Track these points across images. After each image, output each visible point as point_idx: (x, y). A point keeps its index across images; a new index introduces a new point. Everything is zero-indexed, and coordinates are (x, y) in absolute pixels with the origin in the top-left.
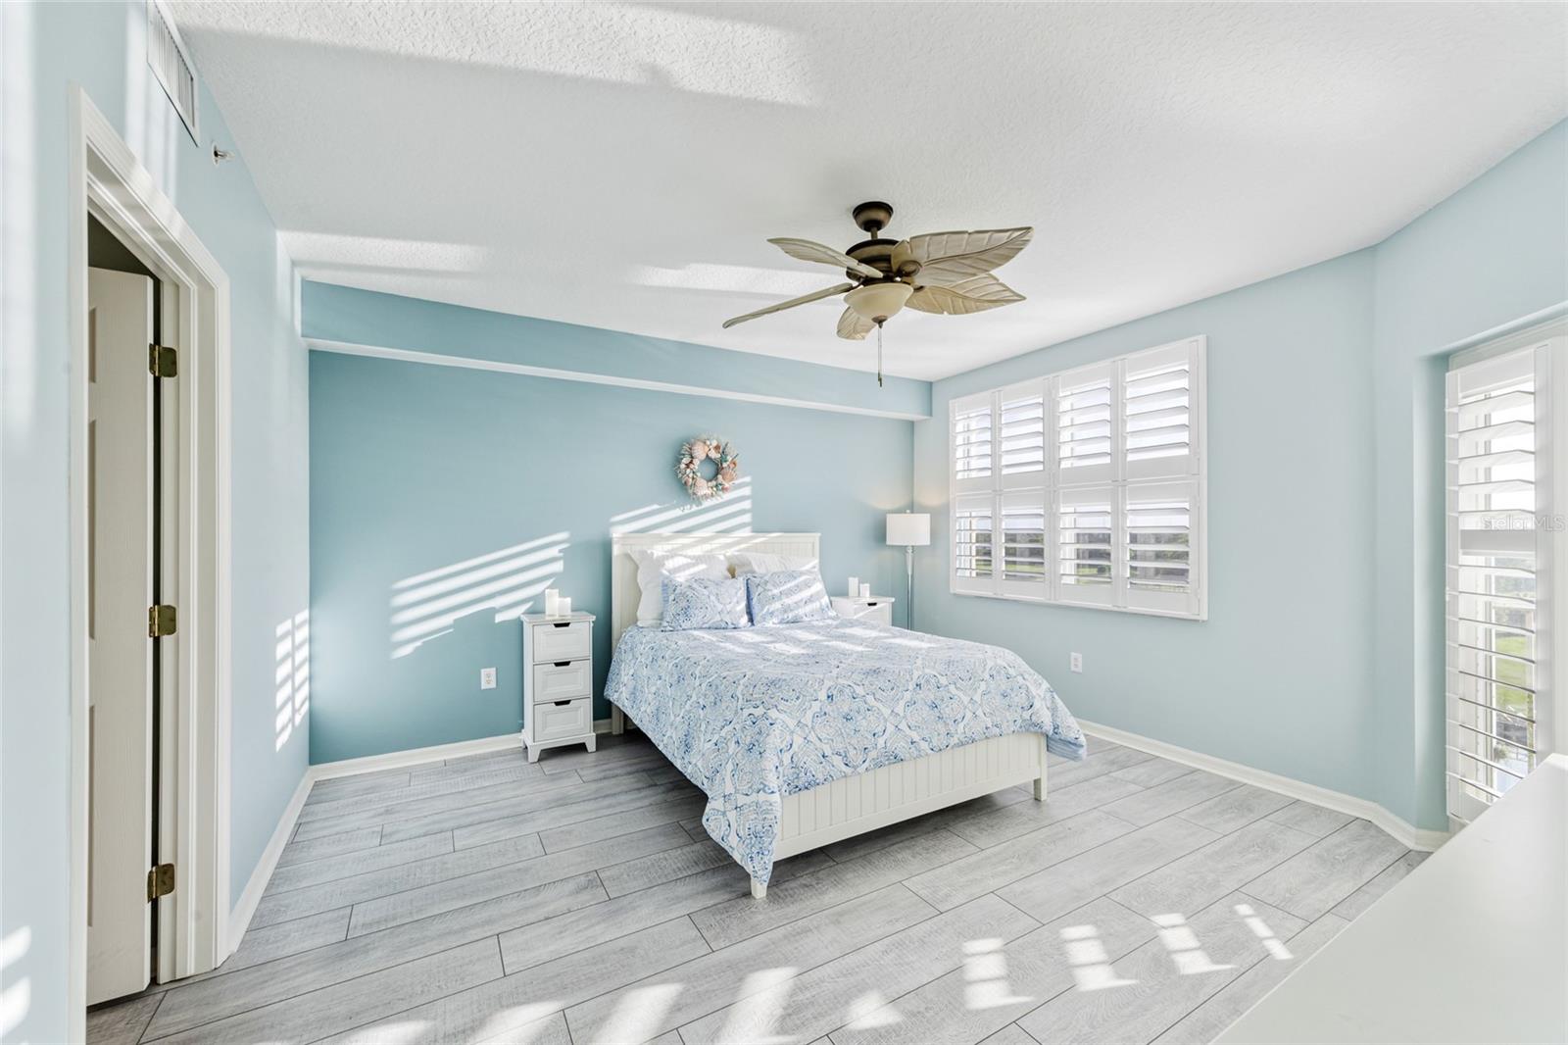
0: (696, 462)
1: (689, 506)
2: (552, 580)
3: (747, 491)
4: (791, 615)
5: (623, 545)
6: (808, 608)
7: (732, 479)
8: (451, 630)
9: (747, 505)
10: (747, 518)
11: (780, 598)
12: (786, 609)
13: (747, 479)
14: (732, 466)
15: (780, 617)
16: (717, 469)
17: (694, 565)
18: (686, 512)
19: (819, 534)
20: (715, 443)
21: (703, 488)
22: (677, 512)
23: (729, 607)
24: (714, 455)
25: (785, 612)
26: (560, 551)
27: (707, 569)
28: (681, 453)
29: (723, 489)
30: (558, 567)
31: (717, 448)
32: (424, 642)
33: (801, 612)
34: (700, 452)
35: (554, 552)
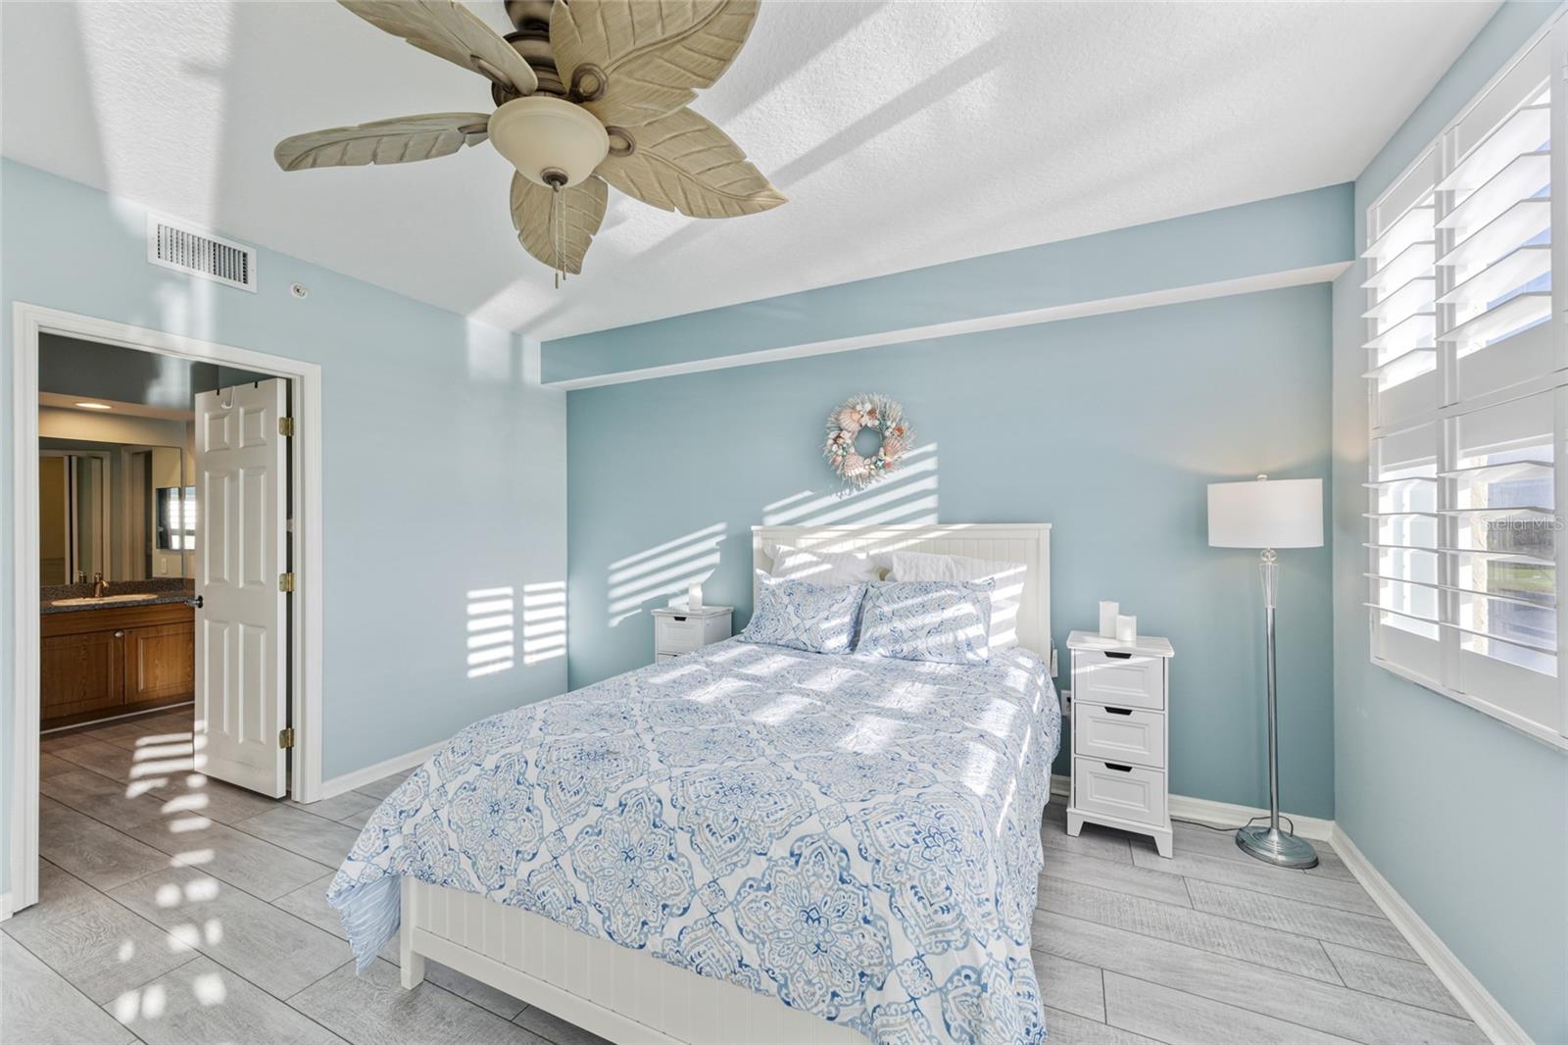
0: (846, 435)
1: (847, 491)
2: (713, 571)
3: (929, 464)
4: (906, 648)
5: (763, 539)
6: (934, 641)
7: (896, 452)
8: (640, 610)
9: (930, 483)
10: (930, 502)
11: (890, 620)
12: (897, 637)
13: (931, 447)
14: (896, 433)
15: (891, 648)
16: (876, 439)
17: (817, 564)
18: (844, 498)
19: (1050, 526)
20: (868, 407)
21: (857, 468)
22: (834, 499)
23: (808, 623)
24: (867, 421)
25: (896, 641)
26: (717, 544)
27: (832, 570)
28: (828, 426)
29: (884, 466)
30: (716, 558)
31: (871, 413)
32: (625, 619)
33: (921, 644)
34: (850, 423)
35: (712, 543)
